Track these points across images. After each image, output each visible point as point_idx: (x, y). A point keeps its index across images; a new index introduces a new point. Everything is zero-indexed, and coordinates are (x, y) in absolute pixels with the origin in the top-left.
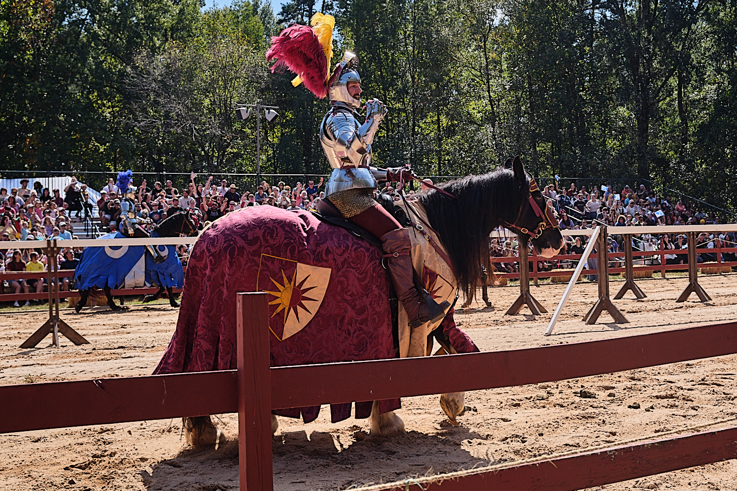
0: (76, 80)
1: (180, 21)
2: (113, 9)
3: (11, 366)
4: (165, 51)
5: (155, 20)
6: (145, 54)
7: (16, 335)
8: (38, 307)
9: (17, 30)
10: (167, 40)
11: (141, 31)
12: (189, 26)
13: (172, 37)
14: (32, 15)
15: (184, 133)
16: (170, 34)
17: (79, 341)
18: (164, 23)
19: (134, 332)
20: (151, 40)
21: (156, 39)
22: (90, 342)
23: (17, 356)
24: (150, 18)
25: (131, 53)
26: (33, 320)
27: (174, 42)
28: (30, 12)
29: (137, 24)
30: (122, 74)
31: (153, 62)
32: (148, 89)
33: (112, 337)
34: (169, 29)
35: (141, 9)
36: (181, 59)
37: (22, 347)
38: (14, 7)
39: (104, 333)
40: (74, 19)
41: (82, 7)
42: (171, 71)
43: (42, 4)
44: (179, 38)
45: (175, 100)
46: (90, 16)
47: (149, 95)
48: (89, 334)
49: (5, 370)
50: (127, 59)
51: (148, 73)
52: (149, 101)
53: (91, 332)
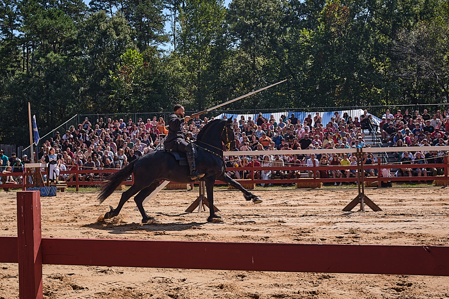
0: (363, 51)
1: (426, 7)
2: (383, 6)
3: (340, 222)
4: (417, 28)
5: (410, 9)
6: (404, 31)
7: (339, 203)
8: (348, 186)
9: (329, 26)
10: (417, 21)
11: (401, 17)
12: (432, 10)
13: (420, 18)
14: (337, 17)
15: (431, 79)
16: (419, 17)
17: (376, 209)
18: (415, 10)
19: (408, 205)
20: (408, 21)
21: (410, 21)
22: (382, 209)
23: (341, 216)
24: (406, 9)
25: (395, 32)
26: (346, 194)
27: (422, 22)
28: (336, 15)
29: (398, 14)
30: (390, 45)
31: (409, 36)
32: (407, 53)
33: (394, 207)
34: (419, 14)
35: (400, 4)
36: (427, 32)
37: (344, 210)
38: (327, 14)
39: (390, 204)
40: (360, 15)
41: (365, 8)
42: (421, 40)
43: (342, 9)
44: (426, 18)
45: (423, 58)
46: (370, 13)
47: (407, 57)
48: (381, 204)
49: (337, 224)
50: (393, 36)
51: (406, 43)
52: (407, 60)
53: (381, 203)
